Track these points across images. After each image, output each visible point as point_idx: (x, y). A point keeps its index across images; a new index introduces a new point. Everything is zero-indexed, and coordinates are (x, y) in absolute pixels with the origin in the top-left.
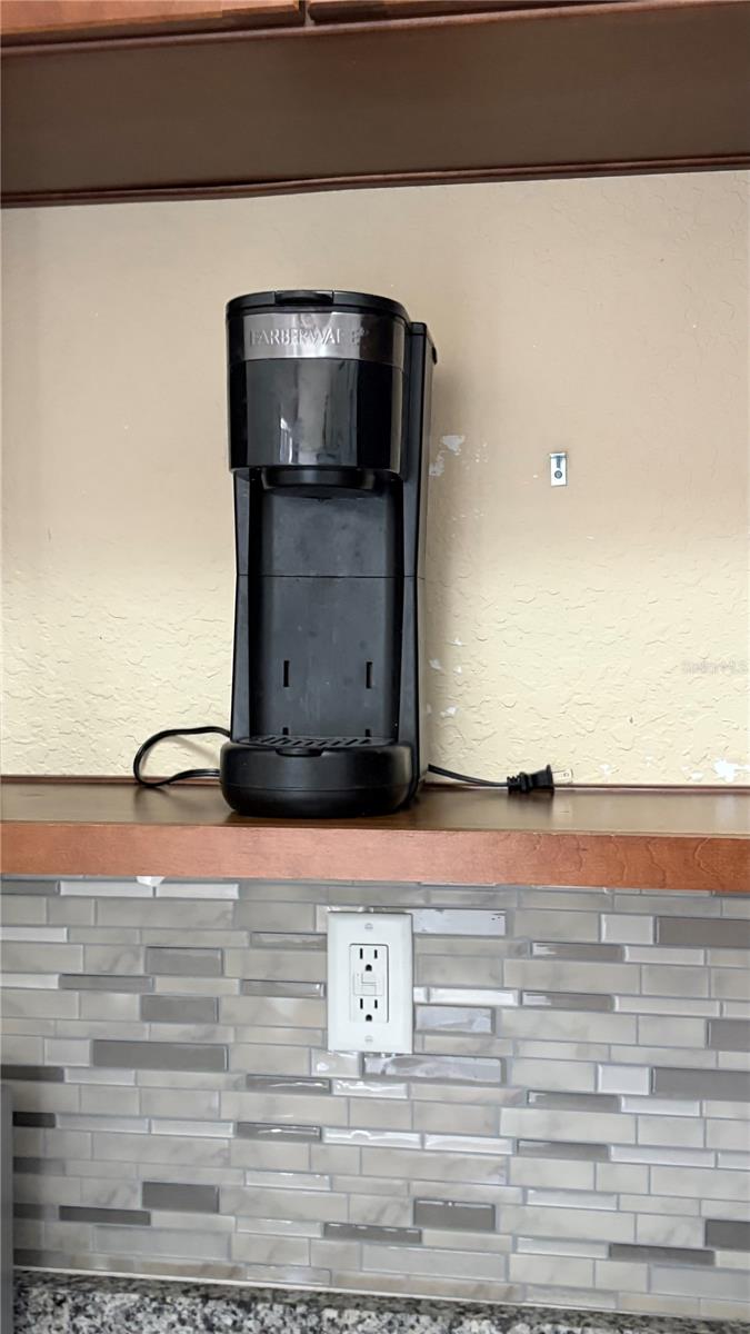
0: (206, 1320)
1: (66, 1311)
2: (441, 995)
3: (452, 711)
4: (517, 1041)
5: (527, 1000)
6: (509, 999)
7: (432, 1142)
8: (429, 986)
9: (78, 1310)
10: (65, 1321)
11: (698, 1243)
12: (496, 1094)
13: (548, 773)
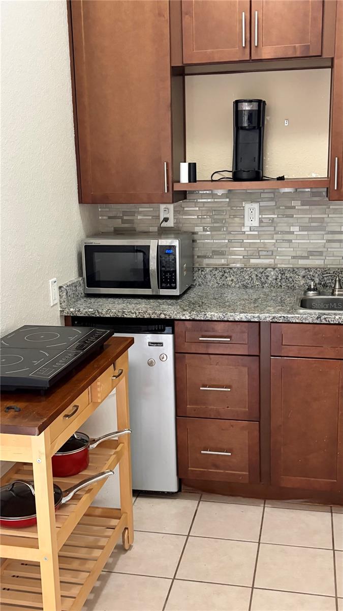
0: (224, 271)
1: (200, 271)
2: (264, 216)
3: (267, 166)
4: (277, 223)
5: (279, 216)
6: (276, 216)
7: (262, 241)
8: (262, 215)
9: (202, 271)
10: (200, 273)
11: (306, 255)
12: (273, 232)
13: (284, 176)
